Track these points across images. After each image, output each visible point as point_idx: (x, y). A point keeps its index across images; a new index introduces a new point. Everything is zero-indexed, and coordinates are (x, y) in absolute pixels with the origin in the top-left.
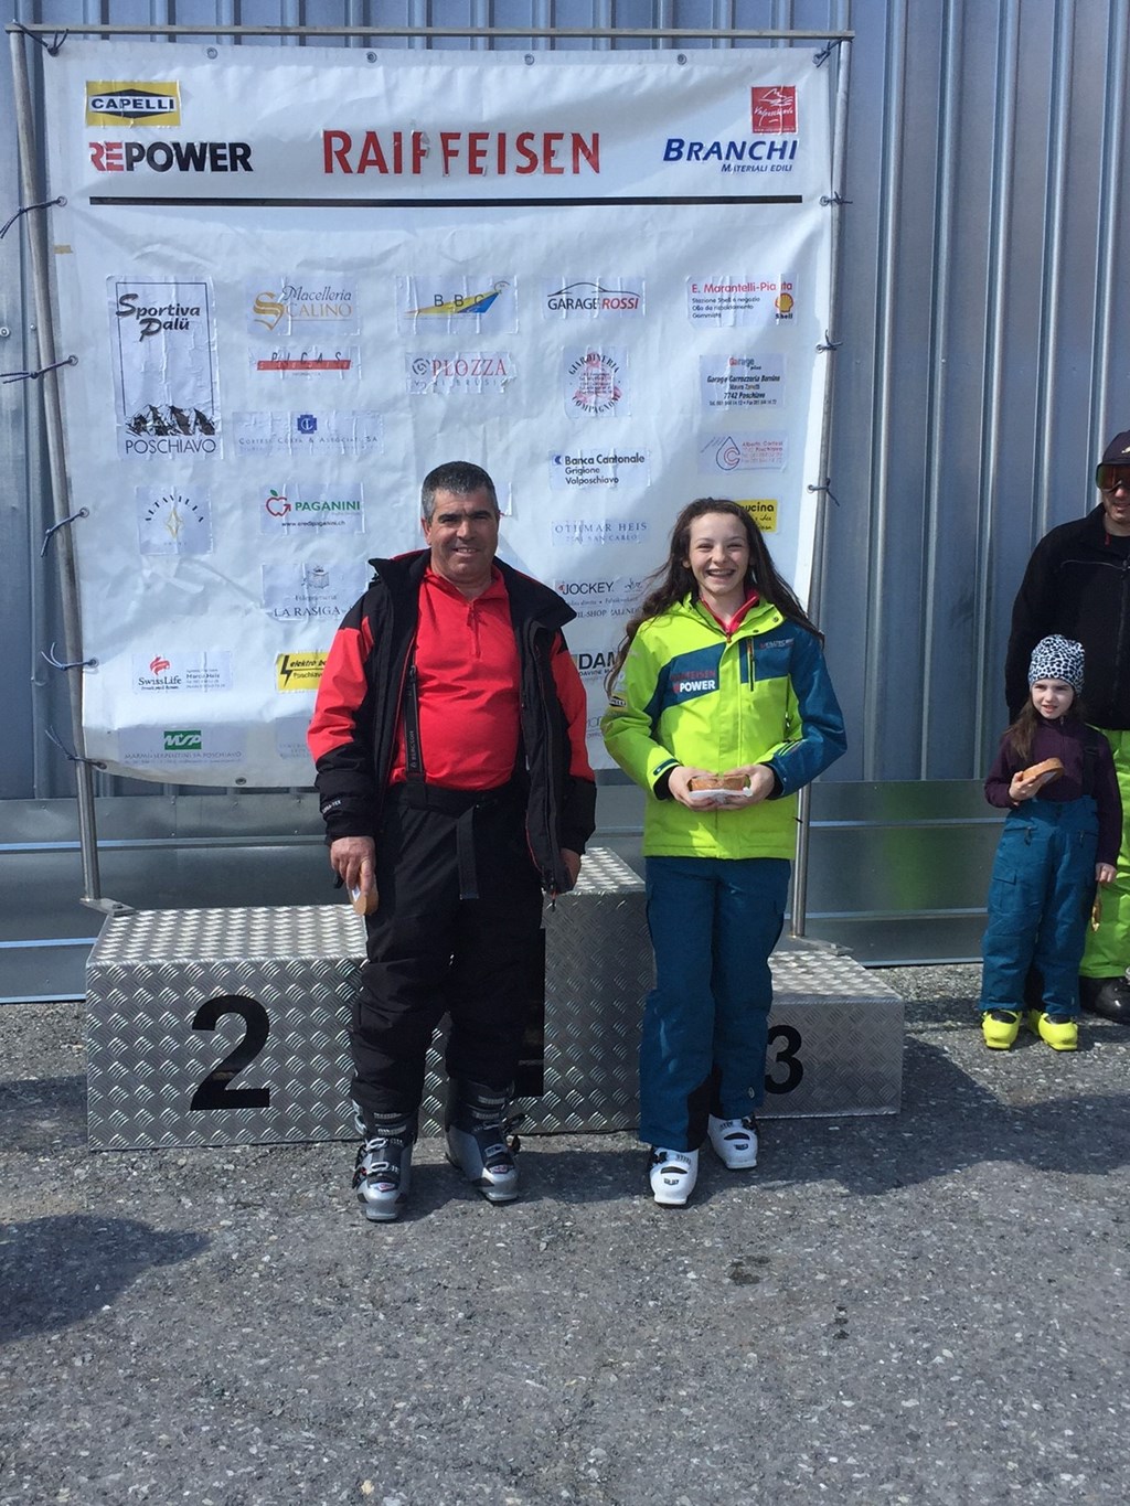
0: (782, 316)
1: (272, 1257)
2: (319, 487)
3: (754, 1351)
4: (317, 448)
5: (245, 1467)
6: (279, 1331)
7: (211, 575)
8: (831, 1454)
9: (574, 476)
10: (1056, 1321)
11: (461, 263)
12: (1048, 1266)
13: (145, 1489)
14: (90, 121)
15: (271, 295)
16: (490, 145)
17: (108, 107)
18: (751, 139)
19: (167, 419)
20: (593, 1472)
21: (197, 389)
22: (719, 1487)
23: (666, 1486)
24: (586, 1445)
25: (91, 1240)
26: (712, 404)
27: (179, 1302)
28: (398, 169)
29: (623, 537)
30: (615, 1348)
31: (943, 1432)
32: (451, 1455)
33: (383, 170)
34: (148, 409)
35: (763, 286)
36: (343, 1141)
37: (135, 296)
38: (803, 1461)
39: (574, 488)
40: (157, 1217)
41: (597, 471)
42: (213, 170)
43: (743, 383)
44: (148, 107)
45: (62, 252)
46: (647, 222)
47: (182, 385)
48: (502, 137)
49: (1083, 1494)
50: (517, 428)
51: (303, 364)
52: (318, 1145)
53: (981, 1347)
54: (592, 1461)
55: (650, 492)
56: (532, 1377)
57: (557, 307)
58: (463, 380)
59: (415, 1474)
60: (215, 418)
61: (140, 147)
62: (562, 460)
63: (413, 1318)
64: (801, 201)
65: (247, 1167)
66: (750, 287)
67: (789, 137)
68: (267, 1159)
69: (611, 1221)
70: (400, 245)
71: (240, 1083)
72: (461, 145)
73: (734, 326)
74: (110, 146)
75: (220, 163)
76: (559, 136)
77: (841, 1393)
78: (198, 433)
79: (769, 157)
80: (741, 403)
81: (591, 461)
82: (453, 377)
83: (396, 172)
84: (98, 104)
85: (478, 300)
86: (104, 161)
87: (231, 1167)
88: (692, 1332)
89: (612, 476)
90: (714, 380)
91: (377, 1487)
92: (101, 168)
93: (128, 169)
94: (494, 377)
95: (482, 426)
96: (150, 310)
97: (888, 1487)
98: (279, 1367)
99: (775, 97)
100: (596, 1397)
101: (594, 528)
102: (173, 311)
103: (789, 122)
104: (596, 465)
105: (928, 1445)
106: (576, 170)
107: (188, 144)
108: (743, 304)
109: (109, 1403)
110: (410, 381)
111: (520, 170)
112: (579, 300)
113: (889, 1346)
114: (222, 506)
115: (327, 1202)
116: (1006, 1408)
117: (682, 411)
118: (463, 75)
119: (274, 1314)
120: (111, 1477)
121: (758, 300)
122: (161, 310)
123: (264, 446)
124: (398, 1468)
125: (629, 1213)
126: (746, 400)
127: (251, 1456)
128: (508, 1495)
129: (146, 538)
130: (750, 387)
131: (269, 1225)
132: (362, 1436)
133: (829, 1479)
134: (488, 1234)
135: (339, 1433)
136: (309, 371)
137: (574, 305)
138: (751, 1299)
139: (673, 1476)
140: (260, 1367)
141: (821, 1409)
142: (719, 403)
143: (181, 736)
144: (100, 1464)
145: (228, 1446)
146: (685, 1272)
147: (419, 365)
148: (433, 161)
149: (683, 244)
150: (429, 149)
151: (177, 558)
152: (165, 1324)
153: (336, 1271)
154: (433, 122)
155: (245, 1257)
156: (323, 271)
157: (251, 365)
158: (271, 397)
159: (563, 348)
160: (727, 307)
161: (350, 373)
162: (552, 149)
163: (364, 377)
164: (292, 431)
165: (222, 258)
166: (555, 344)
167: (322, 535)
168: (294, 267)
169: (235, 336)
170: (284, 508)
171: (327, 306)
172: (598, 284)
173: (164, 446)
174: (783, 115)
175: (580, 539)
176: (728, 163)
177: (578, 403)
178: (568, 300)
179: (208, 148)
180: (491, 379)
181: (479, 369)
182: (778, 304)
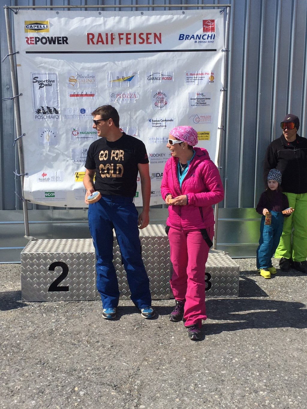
0: (211, 82)
1: (63, 330)
2: (86, 128)
3: (185, 357)
4: (85, 117)
5: (45, 382)
6: (62, 349)
7: (58, 151)
8: (199, 384)
9: (154, 125)
10: (268, 352)
11: (124, 68)
12: (270, 338)
13: (19, 387)
14: (26, 31)
15: (73, 77)
16: (132, 36)
17: (30, 28)
18: (202, 34)
19: (46, 110)
20: (136, 387)
22: (168, 392)
23: (154, 391)
24: (135, 380)
25: (18, 324)
26: (192, 105)
27: (37, 340)
28: (107, 43)
30: (149, 356)
31: (231, 380)
32: (100, 381)
33: (103, 43)
34: (41, 107)
35: (206, 74)
36: (88, 301)
37: (37, 78)
38: (192, 386)
39: (154, 128)
40: (36, 319)
41: (161, 123)
42: (58, 44)
44: (41, 27)
45: (18, 66)
46: (174, 57)
48: (135, 34)
49: (265, 397)
50: (140, 113)
51: (82, 95)
52: (81, 302)
53: (246, 358)
54: (136, 384)
56: (125, 362)
57: (150, 80)
58: (125, 99)
59: (89, 386)
60: (59, 109)
61: (39, 38)
62: (151, 121)
63: (97, 346)
64: (216, 51)
65: (62, 307)
66: (202, 74)
68: (68, 305)
69: (154, 323)
70: (107, 63)
71: (61, 285)
72: (124, 36)
73: (198, 84)
74: (31, 38)
75: (60, 42)
76: (150, 34)
77: (206, 369)
79: (208, 39)
80: (200, 105)
81: (159, 121)
82: (122, 99)
84: (28, 27)
85: (129, 78)
86: (29, 42)
87: (58, 307)
88: (170, 352)
89: (164, 125)
90: (192, 99)
91: (79, 389)
92: (28, 44)
93: (36, 44)
94: (133, 98)
95: (130, 112)
96: (42, 81)
97: (213, 393)
98: (60, 358)
99: (209, 23)
100: (141, 368)
101: (160, 139)
103: (213, 29)
104: (160, 122)
105: (226, 383)
106: (155, 43)
107: (51, 37)
108: (200, 78)
109: (15, 365)
110: (110, 100)
111: (140, 43)
112: (156, 78)
113: (221, 357)
114: (61, 133)
115: (81, 316)
116: (249, 374)
117: (184, 107)
118: (124, 19)
119: (61, 344)
120: (11, 384)
121: (204, 77)
123: (71, 117)
124: (85, 384)
125: (160, 321)
126: (201, 104)
127: (48, 380)
128: (112, 392)
129: (41, 142)
130: (202, 101)
131: (64, 322)
132: (78, 376)
133: (198, 391)
134: (121, 325)
135: (72, 375)
136: (83, 97)
137: (155, 79)
138: (187, 344)
139: (157, 389)
140: (55, 357)
141: (199, 373)
142: (194, 105)
143: (49, 193)
144: (9, 381)
145: (42, 377)
146: (171, 337)
147: (113, 95)
148: (116, 41)
149: (184, 63)
150: (115, 38)
151: (49, 146)
152: (33, 346)
153: (79, 334)
154: (116, 30)
155: (57, 330)
156: (87, 70)
157: (68, 96)
158: (73, 104)
159: (151, 91)
160: (196, 79)
161: (94, 97)
162: (149, 37)
163: (98, 99)
164: (79, 113)
165: (60, 67)
166: (149, 89)
167: (87, 141)
168: (79, 69)
169: (64, 88)
170: (77, 133)
171: (88, 80)
172: (161, 73)
173: (45, 117)
174: (211, 27)
175: (156, 142)
176: (196, 40)
177: (156, 105)
178: (153, 78)
179: (56, 38)
180: (132, 99)
181: (129, 96)
182: (210, 79)
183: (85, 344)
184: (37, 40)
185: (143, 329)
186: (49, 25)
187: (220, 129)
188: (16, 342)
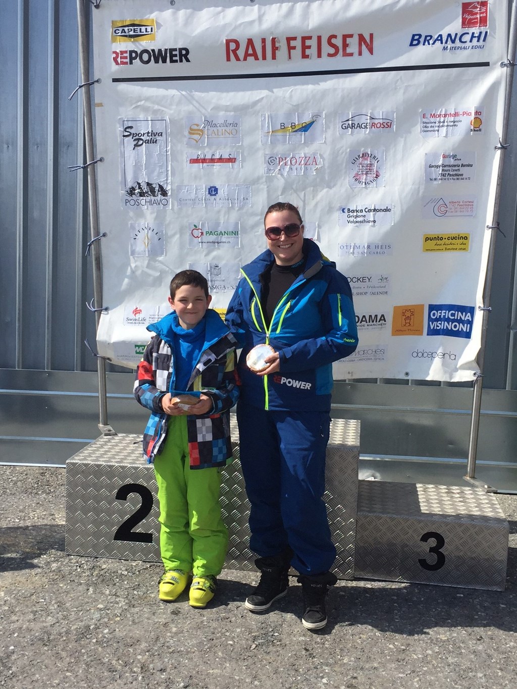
0: (475, 130)
2: (218, 224)
4: (218, 203)
6: (85, 678)
7: (164, 267)
9: (351, 219)
11: (295, 106)
14: (114, 40)
15: (198, 125)
16: (313, 43)
17: (121, 33)
18: (460, 31)
19: (145, 188)
21: (160, 174)
25: (32, 606)
26: (431, 180)
27: (48, 650)
28: (264, 58)
29: (377, 253)
33: (257, 58)
34: (136, 183)
35: (464, 113)
37: (131, 127)
39: (351, 226)
40: (71, 597)
41: (364, 216)
42: (171, 62)
43: (450, 168)
44: (141, 32)
45: (98, 106)
46: (398, 80)
47: (153, 172)
48: (319, 38)
50: (323, 193)
55: (393, 229)
57: (346, 128)
58: (294, 168)
60: (168, 188)
61: (136, 52)
62: (346, 211)
64: (489, 65)
65: (134, 574)
66: (456, 114)
67: (483, 29)
70: (263, 98)
71: (138, 529)
72: (297, 44)
73: (446, 136)
74: (122, 52)
75: (174, 58)
76: (351, 36)
78: (160, 196)
79: (471, 41)
80: (448, 179)
81: (361, 211)
82: (289, 166)
83: (263, 60)
84: (117, 32)
85: (304, 125)
86: (119, 60)
89: (372, 219)
90: (433, 167)
92: (117, 63)
93: (130, 64)
94: (311, 166)
95: (304, 192)
96: (139, 134)
99: (476, 7)
101: (361, 247)
102: (150, 134)
103: (483, 21)
104: (364, 213)
106: (360, 54)
107: (159, 49)
108: (452, 124)
110: (266, 168)
111: (330, 55)
112: (358, 124)
114: (170, 233)
117: (413, 184)
118: (299, 7)
119: (88, 666)
122: (144, 134)
123: (191, 202)
126: (451, 177)
129: (133, 248)
130: (454, 170)
131: (120, 611)
136: (215, 164)
137: (356, 127)
142: (435, 179)
143: (143, 347)
147: (271, 161)
148: (282, 52)
149: (419, 91)
150: (280, 46)
151: (147, 259)
152: (33, 662)
153: (136, 645)
154: (282, 32)
155: (97, 628)
156: (224, 112)
157: (187, 161)
158: (196, 177)
159: (348, 150)
160: (443, 126)
161: (236, 165)
162: (347, 43)
163: (242, 167)
164: (205, 194)
165: (174, 107)
166: (344, 148)
167: (218, 248)
168: (209, 110)
169: (179, 147)
170: (200, 234)
171: (225, 130)
172: (369, 115)
173: (143, 202)
174: (480, 17)
175: (353, 253)
176: (446, 45)
177: (356, 180)
178: (352, 124)
179: (168, 51)
180: (309, 167)
181: (303, 162)
182: (472, 124)
183: (135, 672)
184: (133, 56)
185: (271, 648)
186: (155, 27)
187: (491, 230)
188: (7, 647)
